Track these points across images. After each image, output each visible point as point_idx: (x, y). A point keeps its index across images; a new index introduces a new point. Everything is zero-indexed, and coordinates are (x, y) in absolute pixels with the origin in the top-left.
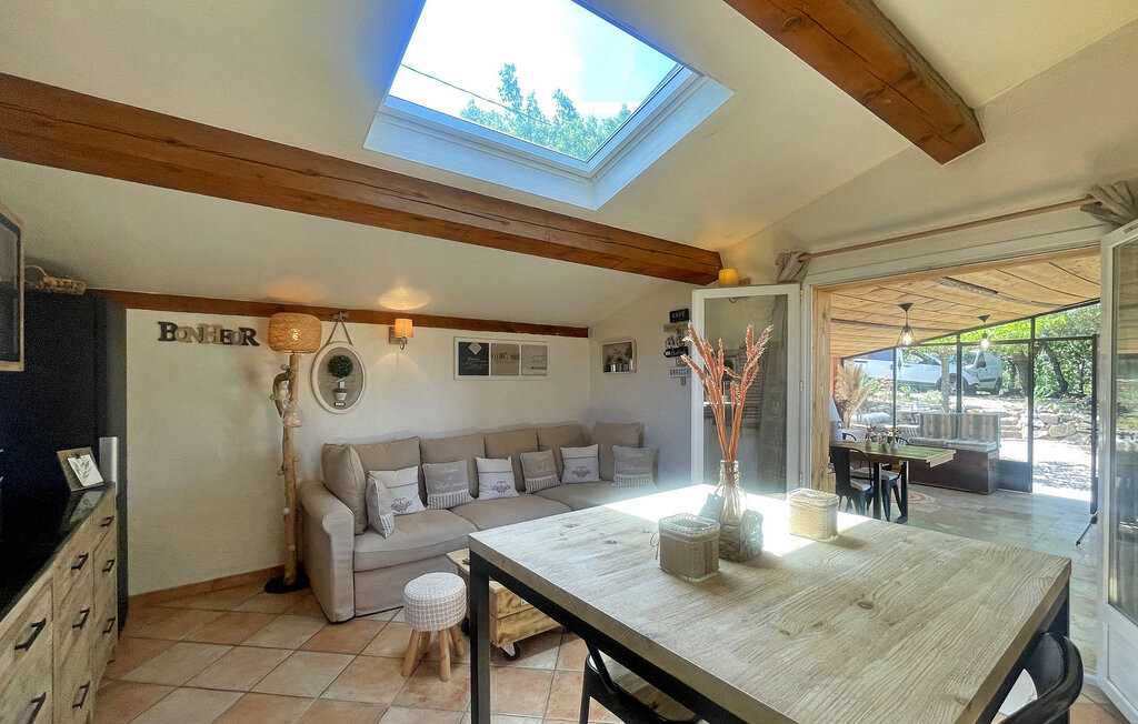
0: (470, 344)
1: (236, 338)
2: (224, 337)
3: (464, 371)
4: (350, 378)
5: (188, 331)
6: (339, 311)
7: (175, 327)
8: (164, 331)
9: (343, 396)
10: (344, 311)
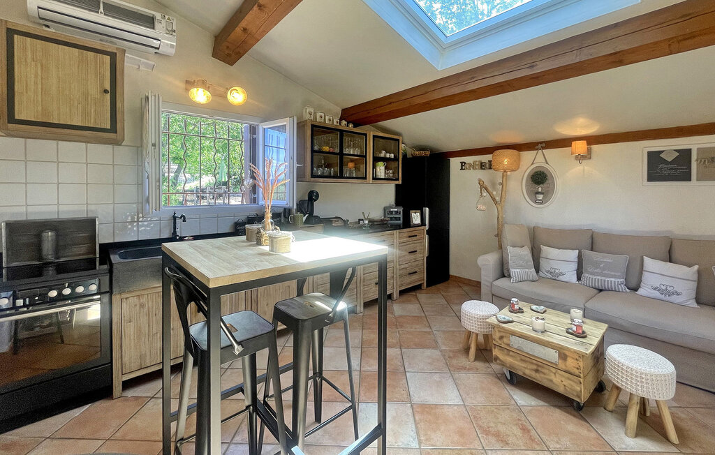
0: (663, 151)
1: (487, 166)
2: (482, 166)
3: (652, 177)
4: (545, 185)
5: (470, 164)
6: (537, 143)
7: (465, 163)
8: (462, 166)
9: (541, 197)
10: (541, 143)
